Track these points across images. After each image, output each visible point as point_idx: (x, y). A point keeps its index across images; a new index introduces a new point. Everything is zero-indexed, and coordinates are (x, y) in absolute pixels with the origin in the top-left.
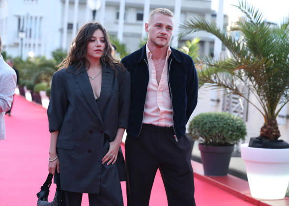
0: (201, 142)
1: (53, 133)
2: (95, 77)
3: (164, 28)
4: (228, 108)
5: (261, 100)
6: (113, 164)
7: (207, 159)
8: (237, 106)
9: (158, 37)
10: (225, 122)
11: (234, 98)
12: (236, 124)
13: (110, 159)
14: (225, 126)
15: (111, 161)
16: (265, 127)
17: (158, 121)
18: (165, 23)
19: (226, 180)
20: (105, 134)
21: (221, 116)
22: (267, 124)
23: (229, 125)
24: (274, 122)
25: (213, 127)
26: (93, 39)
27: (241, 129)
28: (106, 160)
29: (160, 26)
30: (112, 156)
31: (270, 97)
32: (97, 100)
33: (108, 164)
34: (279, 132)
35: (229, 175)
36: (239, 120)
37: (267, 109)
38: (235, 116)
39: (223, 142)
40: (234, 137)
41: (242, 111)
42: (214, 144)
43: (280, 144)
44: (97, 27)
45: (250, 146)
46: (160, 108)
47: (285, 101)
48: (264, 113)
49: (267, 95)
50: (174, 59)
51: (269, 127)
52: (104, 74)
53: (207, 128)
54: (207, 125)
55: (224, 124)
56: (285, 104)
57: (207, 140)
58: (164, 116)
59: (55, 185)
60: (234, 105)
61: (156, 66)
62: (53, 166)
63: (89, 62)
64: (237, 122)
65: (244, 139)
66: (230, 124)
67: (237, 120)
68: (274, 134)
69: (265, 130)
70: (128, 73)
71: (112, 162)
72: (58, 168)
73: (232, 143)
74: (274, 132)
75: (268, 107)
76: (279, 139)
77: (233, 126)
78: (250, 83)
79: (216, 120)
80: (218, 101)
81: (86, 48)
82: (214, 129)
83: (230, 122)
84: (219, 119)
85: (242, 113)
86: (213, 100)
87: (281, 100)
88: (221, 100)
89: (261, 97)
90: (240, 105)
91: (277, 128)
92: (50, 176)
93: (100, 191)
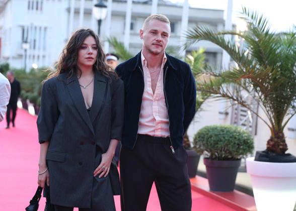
0: (207, 156)
1: (43, 144)
2: (87, 86)
3: (160, 34)
4: (236, 121)
5: (267, 112)
6: (105, 176)
7: (211, 175)
8: (245, 118)
9: (153, 44)
10: (231, 135)
11: (242, 111)
12: (242, 137)
13: (102, 172)
14: (231, 139)
15: (103, 173)
16: (271, 140)
17: (154, 131)
18: (160, 29)
19: (232, 196)
20: (97, 146)
21: (227, 129)
22: (273, 136)
23: (235, 138)
24: (281, 135)
25: (218, 141)
26: (84, 46)
27: (248, 143)
28: (99, 172)
29: (155, 32)
30: (104, 168)
31: (277, 109)
32: (88, 110)
33: (100, 177)
34: (286, 145)
35: (236, 191)
36: (246, 133)
37: (273, 121)
38: (243, 129)
39: (230, 157)
40: (241, 151)
41: (250, 124)
42: (220, 158)
43: (288, 158)
44: (89, 33)
45: (256, 160)
46: (156, 118)
47: (292, 112)
48: (271, 126)
49: (273, 106)
50: (170, 67)
51: (276, 140)
52: (97, 83)
53: (212, 142)
54: (212, 138)
55: (231, 137)
56: (293, 115)
57: (212, 155)
58: (160, 126)
59: (45, 198)
60: (242, 117)
61: (151, 73)
62: (43, 178)
63: (81, 71)
64: (244, 135)
65: (251, 153)
66: (237, 137)
67: (244, 133)
68: (281, 147)
69: (272, 143)
70: (122, 82)
71: (105, 174)
72: (48, 180)
73: (239, 158)
74: (281, 145)
75: (274, 119)
76: (286, 152)
77: (239, 139)
78: (257, 94)
79: (221, 133)
80: (227, 114)
81: (77, 55)
82: (219, 143)
83: (236, 135)
84: (225, 132)
85: (251, 127)
86: (220, 113)
87: (287, 112)
88: (230, 111)
89: (267, 108)
90: (248, 118)
91: (284, 141)
92: (39, 189)
93: (91, 205)
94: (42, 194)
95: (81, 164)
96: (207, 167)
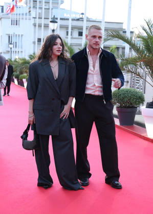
0: (118, 106)
1: (30, 100)
3: (97, 38)
4: (133, 86)
7: (120, 117)
8: (139, 84)
9: (94, 44)
10: (132, 94)
11: (137, 80)
14: (132, 96)
17: (94, 92)
18: (98, 35)
19: (133, 128)
20: (62, 101)
21: (130, 91)
25: (125, 97)
26: (56, 43)
27: (141, 98)
29: (94, 37)
30: (66, 114)
32: (56, 80)
33: (63, 118)
35: (134, 125)
38: (138, 90)
39: (131, 106)
40: (137, 103)
41: (142, 88)
42: (125, 107)
45: (146, 107)
53: (121, 98)
54: (121, 96)
57: (121, 106)
58: (98, 89)
60: (137, 84)
61: (92, 59)
62: (32, 119)
64: (139, 94)
65: (143, 104)
67: (139, 92)
70: (74, 63)
71: (66, 117)
73: (136, 106)
77: (136, 96)
78: (147, 70)
79: (126, 93)
81: (52, 49)
83: (135, 94)
84: (128, 92)
88: (130, 81)
90: (141, 84)
92: (29, 125)
93: (59, 134)
94: (30, 128)
95: (53, 111)
96: (118, 112)
